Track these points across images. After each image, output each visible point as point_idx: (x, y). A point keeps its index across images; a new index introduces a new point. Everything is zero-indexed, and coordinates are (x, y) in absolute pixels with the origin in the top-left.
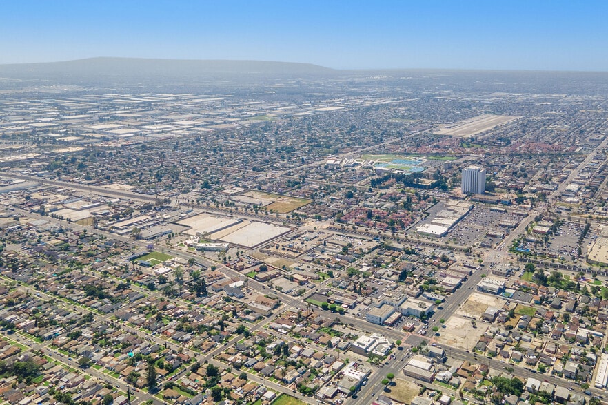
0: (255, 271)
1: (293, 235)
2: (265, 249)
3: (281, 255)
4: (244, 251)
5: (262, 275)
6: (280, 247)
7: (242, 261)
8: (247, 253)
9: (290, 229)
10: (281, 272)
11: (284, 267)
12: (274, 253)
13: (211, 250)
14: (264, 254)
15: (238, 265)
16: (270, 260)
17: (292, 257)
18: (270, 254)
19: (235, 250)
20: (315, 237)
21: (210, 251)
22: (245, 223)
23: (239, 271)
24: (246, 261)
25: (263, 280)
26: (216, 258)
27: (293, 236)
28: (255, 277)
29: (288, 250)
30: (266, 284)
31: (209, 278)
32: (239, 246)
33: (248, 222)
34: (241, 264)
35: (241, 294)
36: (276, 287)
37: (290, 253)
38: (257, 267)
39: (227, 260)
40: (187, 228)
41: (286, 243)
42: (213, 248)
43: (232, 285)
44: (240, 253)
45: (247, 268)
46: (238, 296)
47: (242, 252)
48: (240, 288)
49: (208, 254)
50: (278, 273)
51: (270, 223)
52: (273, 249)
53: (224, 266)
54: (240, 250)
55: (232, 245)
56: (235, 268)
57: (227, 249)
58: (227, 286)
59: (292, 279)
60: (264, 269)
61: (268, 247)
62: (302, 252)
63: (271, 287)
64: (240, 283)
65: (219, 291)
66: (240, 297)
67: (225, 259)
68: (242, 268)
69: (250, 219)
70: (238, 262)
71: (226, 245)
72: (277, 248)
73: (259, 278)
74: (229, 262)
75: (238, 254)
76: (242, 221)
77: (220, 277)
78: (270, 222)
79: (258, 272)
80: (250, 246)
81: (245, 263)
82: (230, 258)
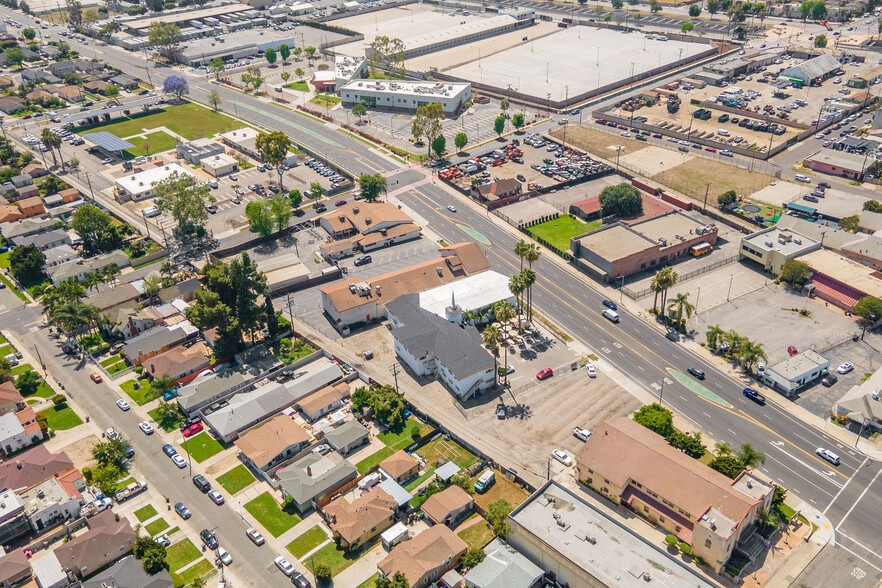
0: (574, 211)
1: (733, 62)
2: (618, 112)
3: (698, 142)
4: (529, 115)
5: (615, 243)
6: (686, 109)
7: (516, 158)
8: (543, 126)
9: (708, 47)
10: (723, 231)
11: (728, 202)
12: (660, 133)
13: (394, 108)
14: (616, 132)
15: (495, 173)
16: (651, 161)
17: (752, 152)
18: (643, 133)
19: (494, 110)
20: (832, 74)
21: (391, 109)
22: (542, 27)
23: (493, 207)
24: (533, 157)
25: (619, 276)
26: (404, 141)
27: (732, 66)
28: (579, 250)
29: (723, 120)
30: (637, 302)
31: (338, 236)
32: (509, 97)
33: (553, 26)
34: (508, 171)
35: (483, 376)
36: (713, 336)
37: (736, 132)
38: (588, 194)
39: (451, 149)
40: (344, 37)
41: (711, 94)
42: (404, 98)
43: (436, 300)
44: (509, 125)
45: (538, 192)
46: (463, 386)
47: (519, 122)
48: (483, 319)
49: (379, 124)
50: (703, 236)
51: (631, 30)
52: (655, 115)
53: (431, 177)
54: (513, 111)
55: (483, 93)
56: (476, 193)
57: (460, 108)
58: (407, 304)
59: (798, 280)
60: (622, 208)
61: (632, 104)
62: (793, 132)
63: (676, 326)
64: (487, 288)
65: (357, 327)
66: (476, 397)
67: (439, 145)
68: (510, 195)
69: (558, 18)
70: (499, 162)
71: (458, 89)
72: (673, 109)
73: (598, 260)
74: (455, 160)
75: (499, 126)
76: (532, 23)
77: (394, 237)
78: (630, 25)
79: (591, 217)
80: (558, 98)
81: (528, 170)
82: (461, 141)
